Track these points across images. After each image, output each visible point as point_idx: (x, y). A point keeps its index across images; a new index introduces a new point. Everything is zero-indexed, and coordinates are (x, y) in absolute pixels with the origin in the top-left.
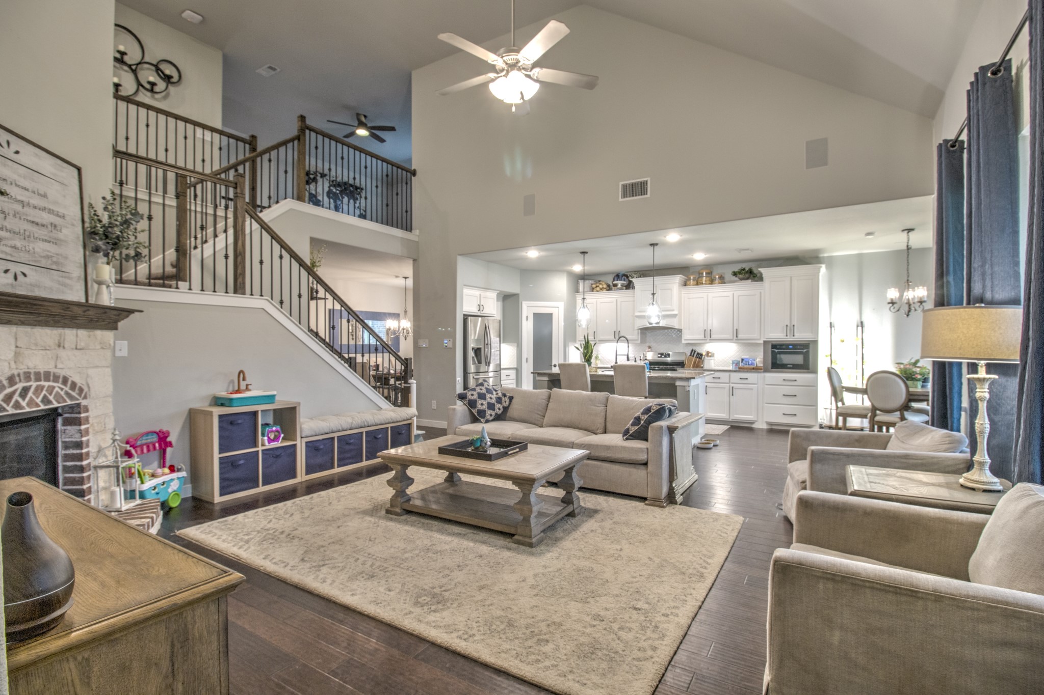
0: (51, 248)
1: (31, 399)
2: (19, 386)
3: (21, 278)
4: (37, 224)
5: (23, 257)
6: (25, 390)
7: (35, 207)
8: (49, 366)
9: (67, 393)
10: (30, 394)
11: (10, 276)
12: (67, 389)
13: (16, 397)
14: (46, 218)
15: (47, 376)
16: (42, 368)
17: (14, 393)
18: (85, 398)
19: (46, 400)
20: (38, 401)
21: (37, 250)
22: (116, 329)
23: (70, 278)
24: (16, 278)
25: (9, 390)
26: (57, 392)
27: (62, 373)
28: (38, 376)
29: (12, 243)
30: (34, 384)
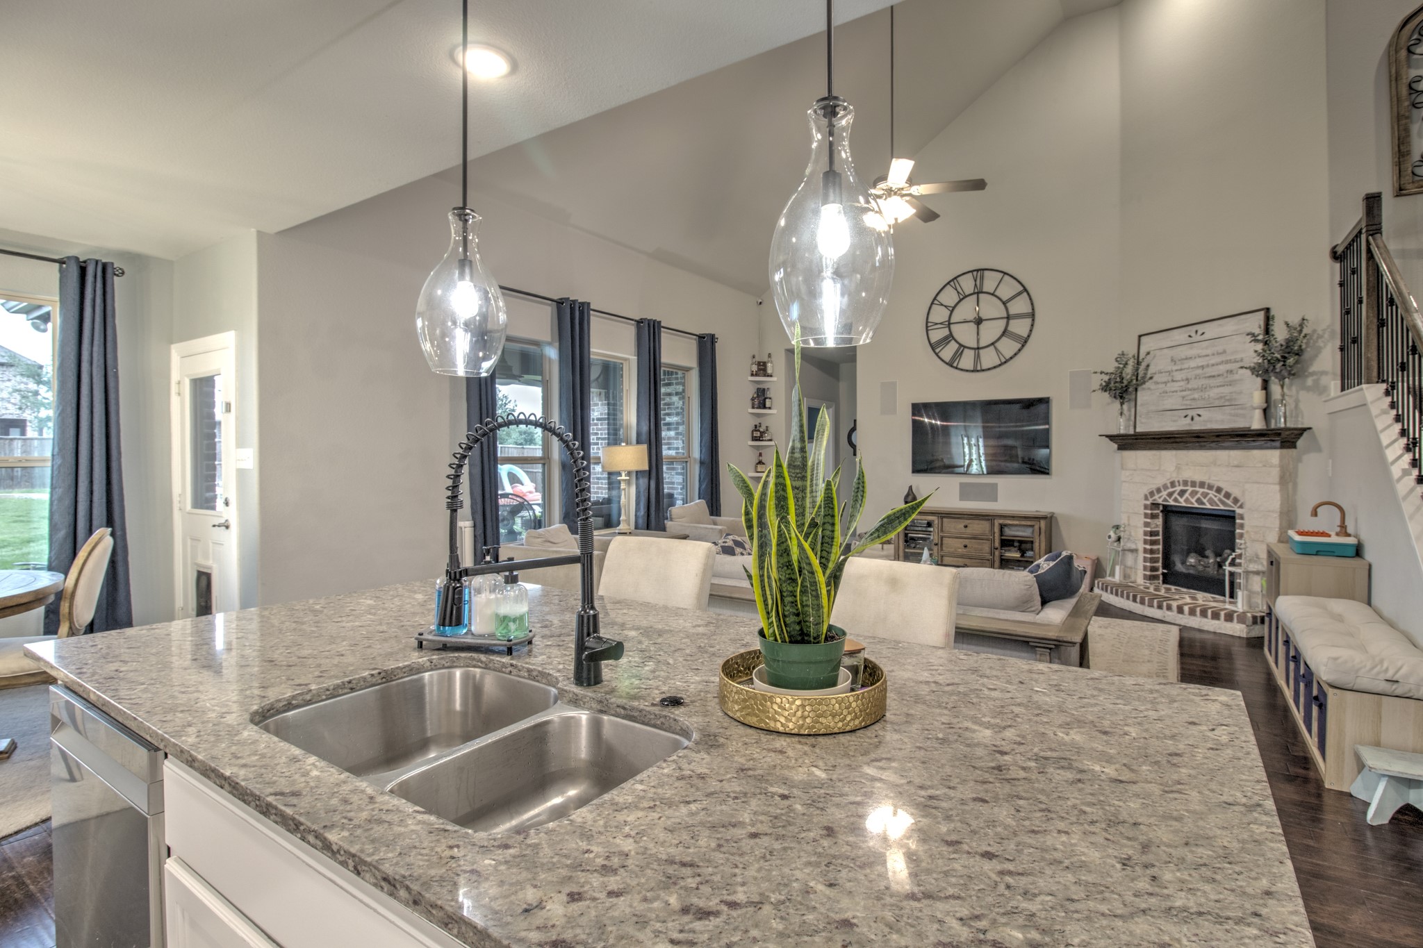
0: (1226, 390)
1: (1187, 498)
2: (1178, 489)
3: (1196, 418)
4: (1214, 376)
5: (1200, 404)
6: (1182, 493)
7: (1213, 365)
8: (1204, 478)
9: (1220, 500)
10: (1187, 495)
11: (1189, 418)
12: (1221, 496)
13: (1175, 495)
14: (1223, 368)
15: (1202, 485)
16: (1198, 478)
17: (1174, 492)
18: (1241, 507)
19: (1199, 501)
20: (1193, 500)
21: (1212, 395)
22: (1295, 447)
23: (1242, 409)
24: (1192, 419)
25: (1171, 490)
26: (1211, 498)
27: (1217, 484)
28: (1193, 484)
29: (1192, 397)
30: (1190, 489)
